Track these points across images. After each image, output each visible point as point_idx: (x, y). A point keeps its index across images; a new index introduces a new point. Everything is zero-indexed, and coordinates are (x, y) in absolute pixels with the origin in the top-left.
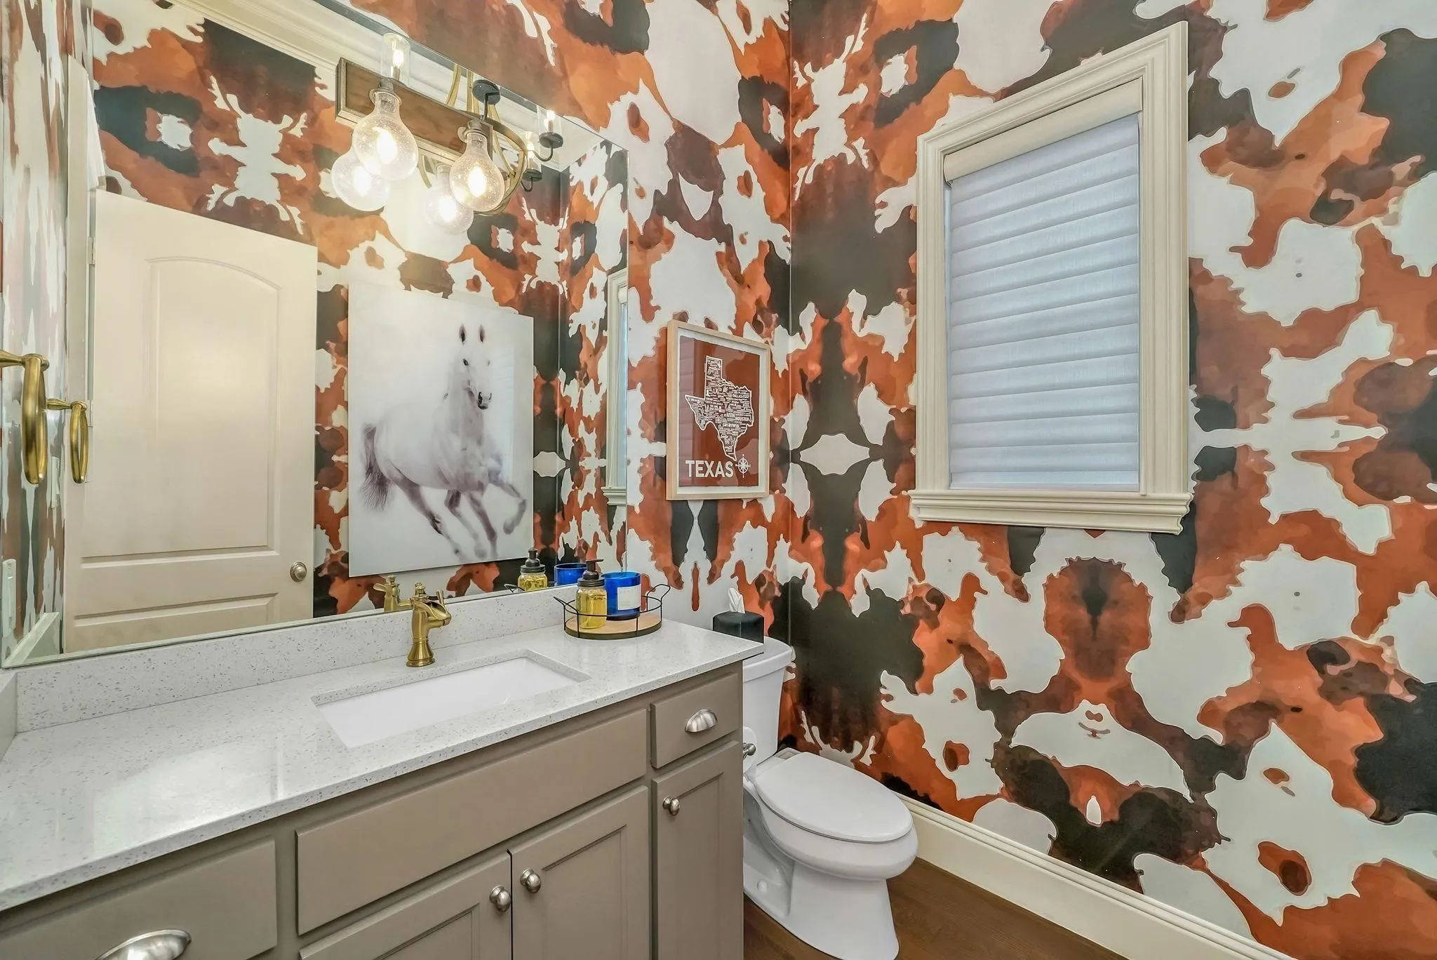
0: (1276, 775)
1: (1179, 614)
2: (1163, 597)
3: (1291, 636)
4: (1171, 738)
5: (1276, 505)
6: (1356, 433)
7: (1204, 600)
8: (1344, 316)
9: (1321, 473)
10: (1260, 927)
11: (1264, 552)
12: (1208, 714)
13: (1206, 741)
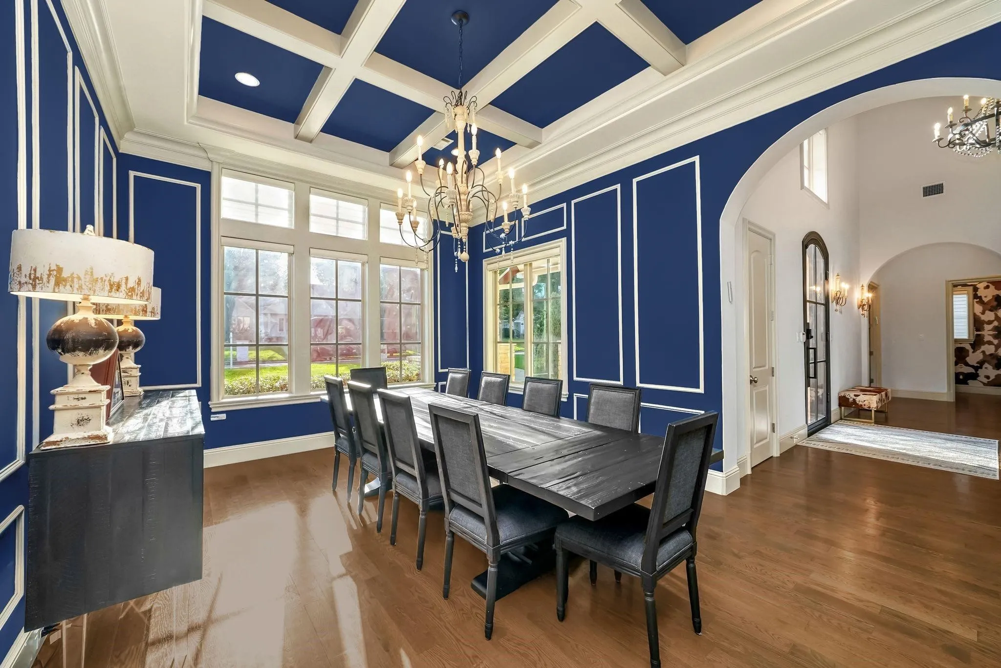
0: (986, 368)
1: (973, 352)
2: (971, 350)
3: (987, 353)
4: (973, 366)
5: (986, 339)
6: (994, 333)
7: (977, 350)
8: (993, 321)
9: (990, 336)
10: (984, 384)
11: (984, 345)
12: (978, 363)
13: (977, 366)
